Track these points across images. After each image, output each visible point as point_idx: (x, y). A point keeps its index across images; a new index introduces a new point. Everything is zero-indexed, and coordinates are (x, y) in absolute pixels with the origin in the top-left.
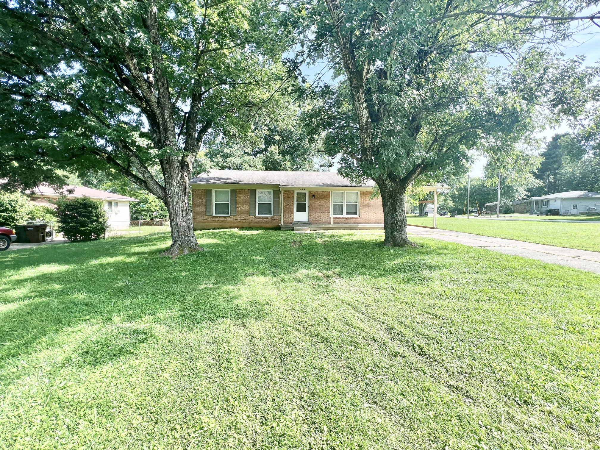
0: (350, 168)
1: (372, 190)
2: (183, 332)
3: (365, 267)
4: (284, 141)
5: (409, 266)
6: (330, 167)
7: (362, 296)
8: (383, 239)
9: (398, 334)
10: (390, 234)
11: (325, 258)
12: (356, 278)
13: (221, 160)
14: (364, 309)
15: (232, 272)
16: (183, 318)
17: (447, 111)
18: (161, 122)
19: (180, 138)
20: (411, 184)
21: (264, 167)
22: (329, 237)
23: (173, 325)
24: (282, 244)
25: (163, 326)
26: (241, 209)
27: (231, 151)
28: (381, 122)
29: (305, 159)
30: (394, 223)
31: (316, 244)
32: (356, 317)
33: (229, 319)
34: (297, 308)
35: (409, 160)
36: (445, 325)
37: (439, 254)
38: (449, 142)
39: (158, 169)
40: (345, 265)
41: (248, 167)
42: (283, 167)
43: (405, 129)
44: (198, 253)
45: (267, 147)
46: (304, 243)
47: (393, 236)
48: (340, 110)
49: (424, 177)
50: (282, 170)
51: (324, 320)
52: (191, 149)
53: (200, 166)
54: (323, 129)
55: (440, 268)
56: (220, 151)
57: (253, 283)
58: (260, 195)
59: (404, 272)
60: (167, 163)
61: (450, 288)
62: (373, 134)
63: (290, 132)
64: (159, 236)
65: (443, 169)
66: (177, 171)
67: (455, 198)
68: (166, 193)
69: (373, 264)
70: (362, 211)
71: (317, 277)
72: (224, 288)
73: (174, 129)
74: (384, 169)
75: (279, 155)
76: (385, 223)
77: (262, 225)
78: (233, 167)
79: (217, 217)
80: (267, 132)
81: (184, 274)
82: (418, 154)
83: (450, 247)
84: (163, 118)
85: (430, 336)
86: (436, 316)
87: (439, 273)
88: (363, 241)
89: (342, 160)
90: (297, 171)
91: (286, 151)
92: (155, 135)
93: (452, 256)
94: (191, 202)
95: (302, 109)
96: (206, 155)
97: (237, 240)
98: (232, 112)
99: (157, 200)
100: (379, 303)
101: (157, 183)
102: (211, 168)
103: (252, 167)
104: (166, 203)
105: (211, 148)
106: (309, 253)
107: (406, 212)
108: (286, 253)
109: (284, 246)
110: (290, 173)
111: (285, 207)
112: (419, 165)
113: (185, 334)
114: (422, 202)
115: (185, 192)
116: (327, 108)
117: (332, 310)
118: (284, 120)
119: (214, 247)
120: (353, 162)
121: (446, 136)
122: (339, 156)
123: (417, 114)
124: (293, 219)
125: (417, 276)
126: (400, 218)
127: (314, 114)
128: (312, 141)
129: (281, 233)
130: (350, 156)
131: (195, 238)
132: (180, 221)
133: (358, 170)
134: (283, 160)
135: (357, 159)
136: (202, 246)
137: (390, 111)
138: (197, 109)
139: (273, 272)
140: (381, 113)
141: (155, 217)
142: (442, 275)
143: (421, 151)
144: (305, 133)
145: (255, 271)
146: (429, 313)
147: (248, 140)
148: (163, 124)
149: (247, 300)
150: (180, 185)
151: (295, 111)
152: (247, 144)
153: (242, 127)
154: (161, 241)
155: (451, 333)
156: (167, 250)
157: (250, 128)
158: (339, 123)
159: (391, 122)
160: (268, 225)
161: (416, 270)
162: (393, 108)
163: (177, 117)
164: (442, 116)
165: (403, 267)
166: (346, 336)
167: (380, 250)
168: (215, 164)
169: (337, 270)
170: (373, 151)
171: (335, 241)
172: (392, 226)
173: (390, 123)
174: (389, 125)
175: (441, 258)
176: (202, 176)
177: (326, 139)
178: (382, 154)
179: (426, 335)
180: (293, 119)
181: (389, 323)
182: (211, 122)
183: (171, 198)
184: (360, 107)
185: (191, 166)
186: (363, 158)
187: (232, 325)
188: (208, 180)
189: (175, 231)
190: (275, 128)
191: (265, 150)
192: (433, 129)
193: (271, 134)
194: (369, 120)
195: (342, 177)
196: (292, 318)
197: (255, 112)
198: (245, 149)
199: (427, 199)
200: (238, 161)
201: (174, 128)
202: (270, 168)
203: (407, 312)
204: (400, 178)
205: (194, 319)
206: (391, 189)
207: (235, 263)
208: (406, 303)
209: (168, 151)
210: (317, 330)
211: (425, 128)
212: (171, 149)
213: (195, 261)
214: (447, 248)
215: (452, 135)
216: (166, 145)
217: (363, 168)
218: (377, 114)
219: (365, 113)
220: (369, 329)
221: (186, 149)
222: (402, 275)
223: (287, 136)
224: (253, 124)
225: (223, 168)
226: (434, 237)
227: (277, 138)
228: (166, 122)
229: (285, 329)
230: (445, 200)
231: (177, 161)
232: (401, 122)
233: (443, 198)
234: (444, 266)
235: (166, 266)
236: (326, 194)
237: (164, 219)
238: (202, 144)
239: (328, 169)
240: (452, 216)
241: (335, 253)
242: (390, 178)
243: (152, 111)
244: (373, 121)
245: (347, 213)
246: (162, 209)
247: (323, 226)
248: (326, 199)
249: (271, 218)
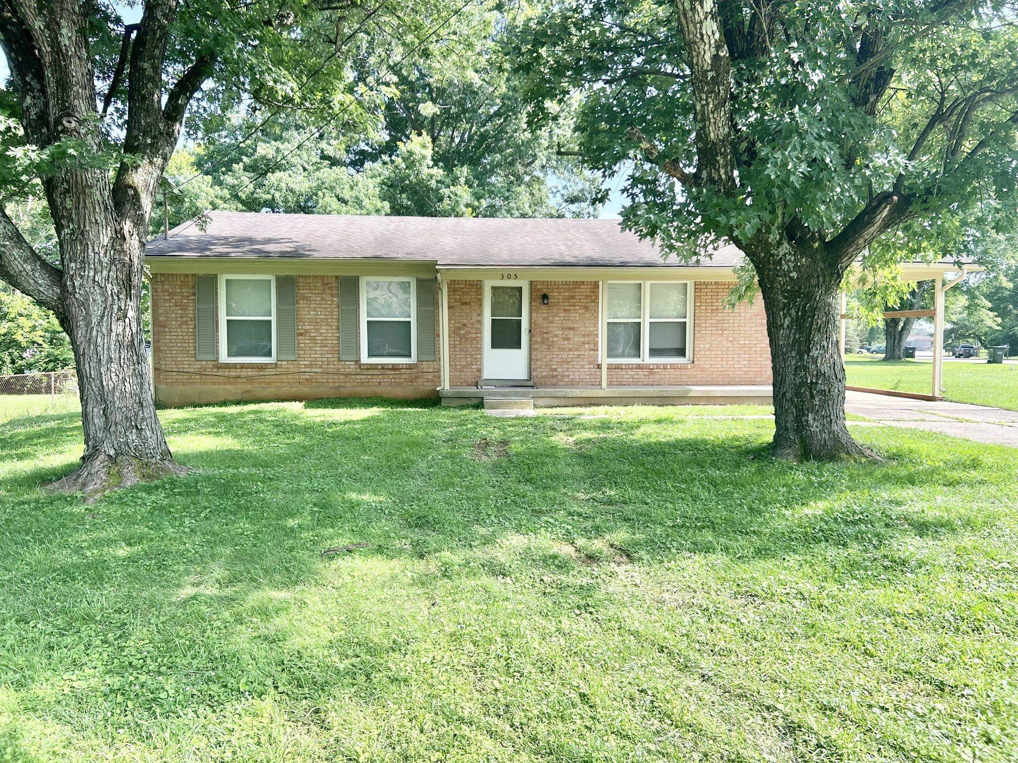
0: (663, 207)
1: (734, 279)
2: (118, 744)
3: (713, 526)
4: (448, 119)
5: (854, 523)
6: (599, 205)
7: (702, 621)
8: (768, 434)
9: (819, 746)
10: (790, 418)
11: (581, 496)
12: (683, 564)
13: (246, 181)
14: (707, 664)
15: (280, 545)
16: (120, 698)
17: (974, 24)
18: (48, 59)
19: (111, 109)
20: (859, 258)
21: (387, 205)
22: (594, 428)
23: (87, 720)
24: (445, 451)
25: (53, 726)
26: (313, 339)
27: (278, 150)
28: (762, 59)
29: (519, 179)
30: (803, 383)
31: (552, 452)
32: (681, 690)
33: (268, 700)
34: (492, 663)
35: (852, 180)
36: (969, 716)
37: (951, 484)
38: (982, 124)
39: (39, 210)
40: (646, 520)
41: (335, 204)
42: (446, 204)
43: (841, 79)
44: (172, 483)
45: (394, 139)
46: (516, 447)
47: (801, 426)
48: (629, 21)
49: (900, 233)
50: (445, 214)
51: (577, 700)
52: (146, 146)
53: (177, 200)
54: (577, 81)
55: (954, 530)
56: (242, 152)
57: (348, 579)
58: (373, 294)
59: (837, 544)
60: (67, 191)
61: (988, 594)
62: (734, 98)
63: (468, 90)
64: (44, 426)
65: (964, 207)
66: (100, 218)
67: (1002, 300)
68: (63, 287)
69: (737, 516)
70: (702, 345)
71: (555, 557)
72: (255, 598)
73: (91, 80)
74: (773, 212)
75: (436, 164)
76: (774, 385)
77: (379, 390)
78: (286, 201)
79: (234, 366)
80: (392, 92)
81: (123, 551)
82: (879, 160)
83: (988, 460)
84: (55, 45)
85: (924, 752)
86: (941, 686)
87: (953, 544)
88: (705, 442)
89: (635, 181)
90: (492, 216)
91: (458, 152)
92: (28, 100)
93: (993, 489)
94: (147, 317)
95: (508, 17)
96: (199, 164)
97: (298, 439)
98: (281, 25)
99: (36, 311)
100: (756, 645)
101: (35, 257)
102: (215, 207)
103: (345, 202)
104: (66, 321)
105: (212, 142)
106: (530, 481)
107: (842, 347)
108: (457, 480)
109: (452, 457)
110: (469, 222)
111: (453, 332)
112: (886, 196)
113: (124, 752)
114: (896, 315)
115: (127, 285)
116: (587, 13)
117: (605, 668)
118: (450, 51)
119: (222, 461)
120: (671, 188)
121: (971, 103)
122: (626, 168)
123: (877, 33)
124: (480, 370)
125: (878, 554)
126: (825, 368)
127: (544, 34)
128: (539, 118)
129: (441, 416)
130: (663, 169)
131: (162, 434)
132: (110, 380)
133: (689, 213)
134: (448, 181)
135: (684, 179)
136: (185, 460)
137: (792, 22)
138: (165, 16)
139: (415, 544)
140: (762, 30)
141: (30, 366)
142: (960, 552)
143: (893, 151)
144: (520, 96)
145: (356, 540)
146: (921, 678)
147: (334, 117)
148: (55, 63)
149: (330, 636)
150: (113, 262)
151: (486, 24)
152: (331, 128)
153: (314, 73)
154: (48, 443)
155: (989, 741)
156: (68, 473)
157: (341, 79)
158: (627, 62)
159: (795, 57)
160: (399, 392)
161: (877, 535)
162: (801, 12)
163: (102, 40)
164: (958, 37)
165: (834, 526)
166: (649, 751)
167: (759, 471)
168: (226, 193)
169: (621, 535)
170: (735, 151)
171: (614, 441)
172: (798, 394)
173: (789, 61)
174: (789, 68)
175: (958, 498)
176: (185, 233)
177: (583, 113)
178: (764, 161)
179: (907, 747)
180: (478, 49)
181: (788, 710)
182: (213, 57)
183: (84, 304)
184: (693, 9)
185: (146, 201)
186: (704, 174)
187: (281, 719)
188: (203, 245)
189: (96, 411)
190: (422, 76)
191: (390, 148)
192: (929, 80)
193: (408, 95)
194: (724, 53)
195: (636, 237)
196: (477, 695)
197: (356, 26)
198: (323, 144)
199: (911, 306)
200: (300, 183)
201: (91, 74)
202: (407, 208)
203: (850, 674)
204: (822, 238)
205: (154, 700)
206: (794, 275)
207: (292, 515)
208: (845, 643)
209: (72, 151)
210: (556, 732)
211: (905, 78)
212: (81, 145)
213: (161, 509)
214: (975, 464)
215: (990, 98)
216: (65, 131)
217: (703, 207)
218: (750, 33)
219: (711, 28)
220: (724, 728)
221: (130, 146)
222: (832, 552)
223: (461, 104)
224: (349, 63)
225: (252, 205)
226: (935, 427)
227: (428, 109)
228: (65, 57)
229: (452, 729)
230: (971, 308)
231: (101, 184)
232: (827, 59)
233: (963, 300)
234: (968, 523)
235: (63, 525)
236: (585, 290)
237: (59, 371)
238: (183, 130)
239: (591, 209)
240: (994, 360)
241: (612, 479)
242: (791, 238)
243: (22, 22)
244: (734, 56)
245: (654, 352)
246: (53, 341)
247: (577, 392)
248: (586, 308)
249: (410, 367)
